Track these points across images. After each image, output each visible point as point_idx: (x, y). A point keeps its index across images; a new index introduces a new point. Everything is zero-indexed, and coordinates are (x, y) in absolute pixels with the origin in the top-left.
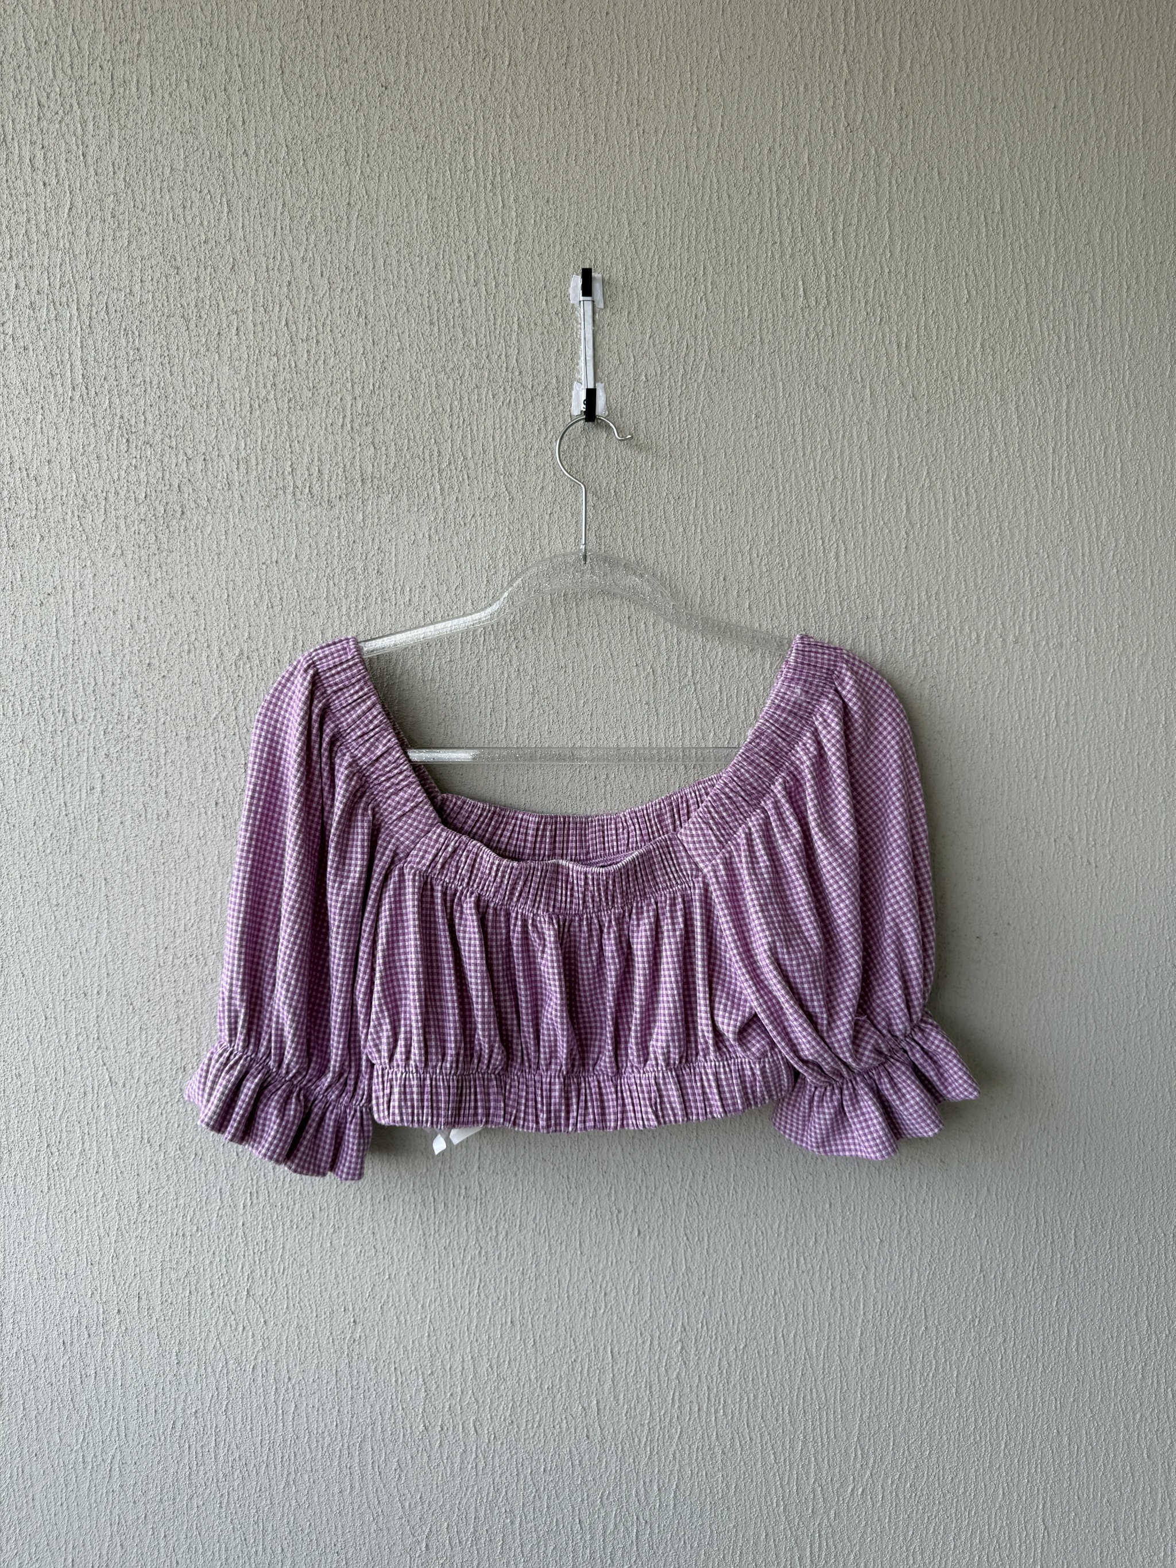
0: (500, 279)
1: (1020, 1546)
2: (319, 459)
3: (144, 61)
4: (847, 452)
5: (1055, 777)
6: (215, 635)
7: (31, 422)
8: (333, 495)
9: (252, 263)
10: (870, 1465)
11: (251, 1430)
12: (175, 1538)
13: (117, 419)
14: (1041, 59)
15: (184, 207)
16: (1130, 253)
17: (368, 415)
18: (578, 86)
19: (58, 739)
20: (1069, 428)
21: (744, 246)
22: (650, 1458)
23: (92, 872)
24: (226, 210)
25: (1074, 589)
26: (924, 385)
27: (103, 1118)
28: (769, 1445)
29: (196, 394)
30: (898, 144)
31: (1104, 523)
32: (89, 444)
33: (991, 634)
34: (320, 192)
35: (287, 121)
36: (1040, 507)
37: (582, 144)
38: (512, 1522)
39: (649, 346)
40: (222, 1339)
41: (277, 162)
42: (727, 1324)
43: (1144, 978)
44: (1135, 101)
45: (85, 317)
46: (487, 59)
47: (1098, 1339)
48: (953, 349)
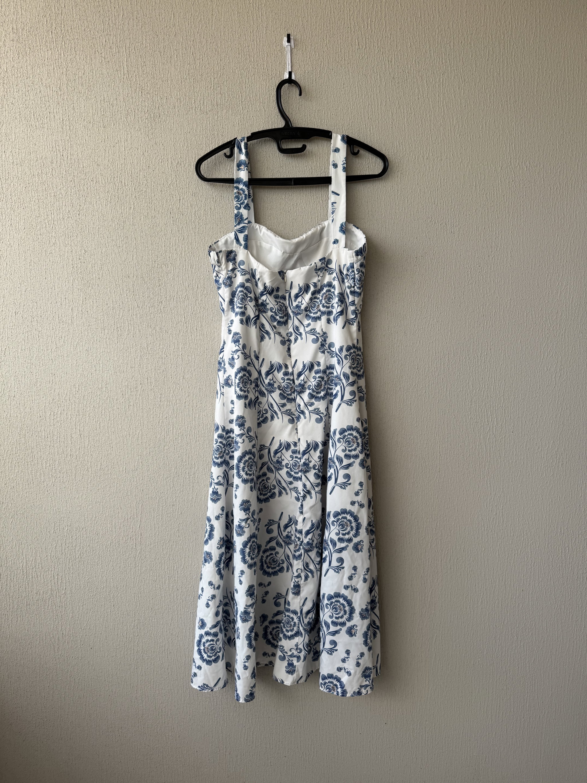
0: (261, 40)
2: (203, 99)
4: (372, 96)
5: (440, 204)
6: (170, 156)
7: (110, 86)
8: (207, 110)
9: (181, 34)
11: (184, 423)
12: (159, 460)
13: (138, 85)
15: (159, 15)
16: (462, 31)
17: (219, 84)
19: (119, 191)
20: (443, 88)
21: (339, 29)
24: (173, 16)
25: (445, 141)
26: (397, 74)
27: (135, 319)
29: (164, 77)
31: (455, 119)
32: (129, 93)
33: (419, 156)
34: (203, 11)
36: (434, 114)
39: (309, 61)
40: (175, 393)
45: (127, 51)
47: (456, 391)
48: (406, 62)
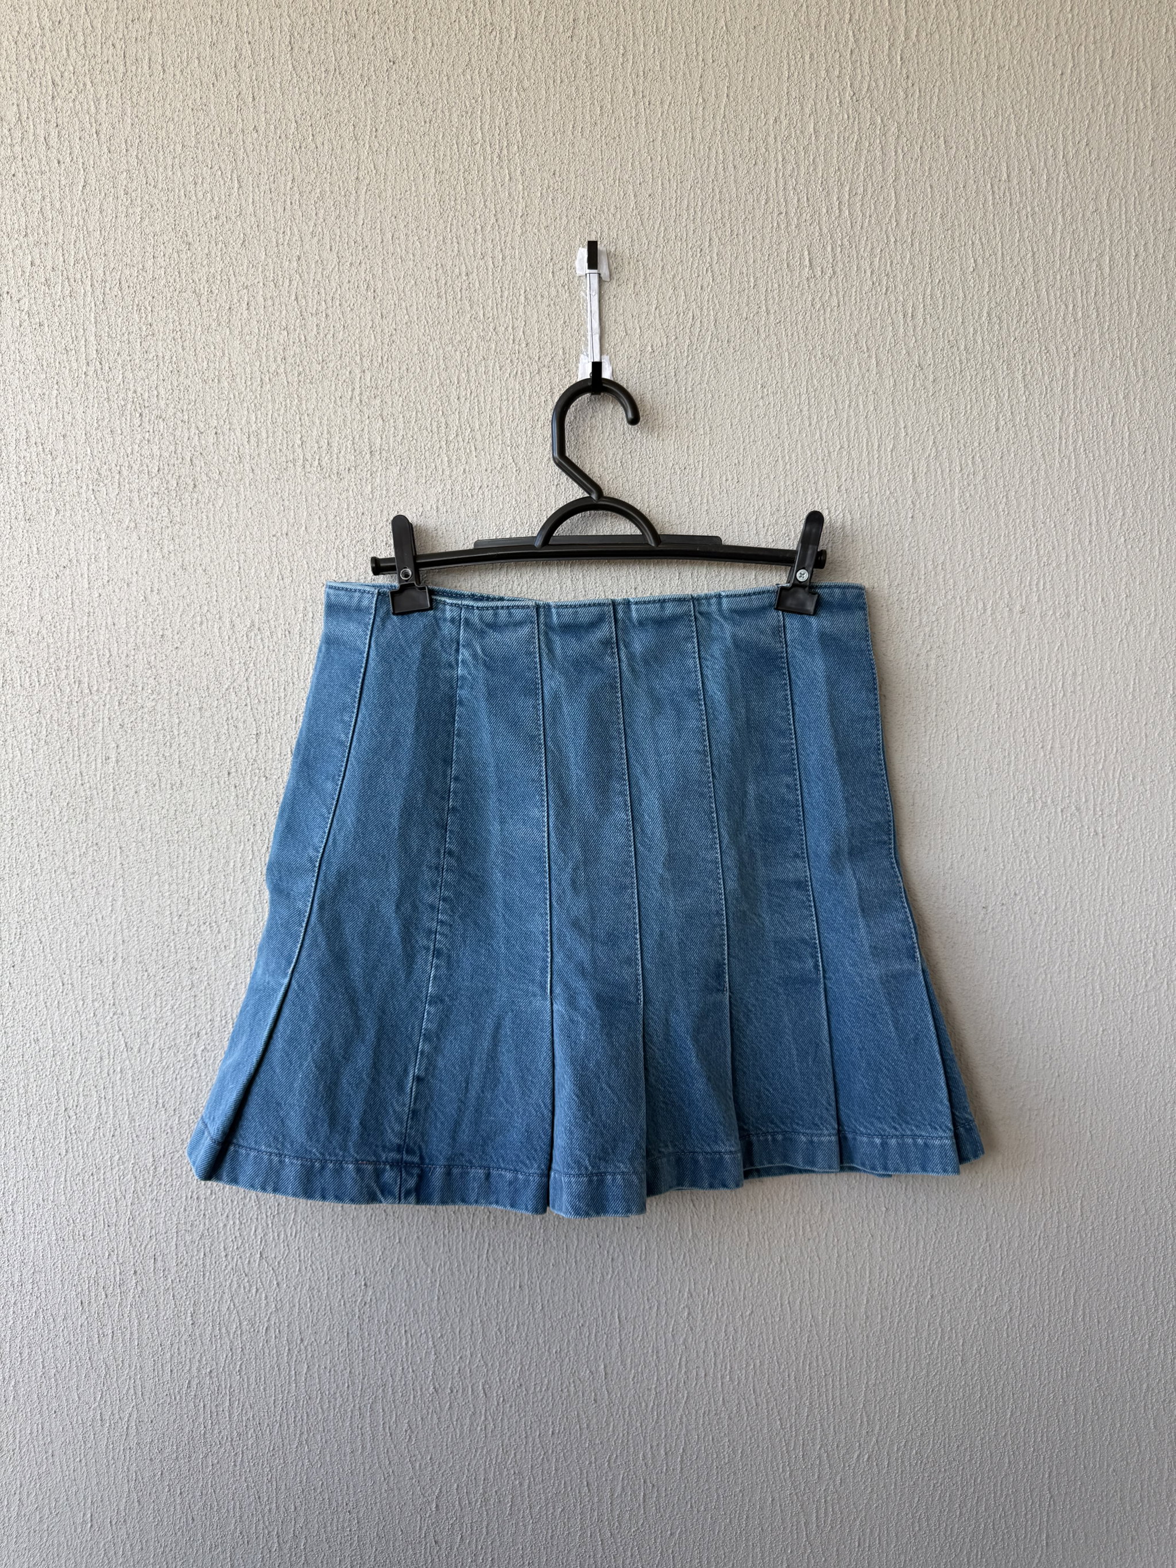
0: (507, 252)
1: (1026, 1514)
2: (329, 432)
3: (155, 39)
4: (853, 422)
5: (1062, 747)
6: (226, 606)
7: (46, 397)
8: (342, 468)
9: (262, 238)
10: (876, 1432)
11: (265, 1389)
12: (190, 1496)
13: (130, 394)
14: (1048, 26)
15: (195, 184)
16: (1138, 220)
17: (377, 388)
18: (584, 59)
19: (73, 710)
20: (1076, 396)
21: (750, 217)
22: (657, 1422)
23: (108, 840)
24: (236, 185)
25: (1081, 558)
26: (930, 354)
27: (118, 1082)
28: (775, 1410)
29: (208, 369)
30: (904, 113)
31: (1112, 492)
32: (103, 419)
33: (997, 604)
34: (328, 167)
35: (296, 97)
36: (1047, 477)
37: (588, 117)
38: (521, 1484)
39: (655, 317)
40: (236, 1301)
41: (287, 138)
42: (733, 1291)
43: (1152, 949)
44: (1143, 67)
45: (99, 293)
46: (494, 33)
47: (1105, 1308)
48: (960, 319)
